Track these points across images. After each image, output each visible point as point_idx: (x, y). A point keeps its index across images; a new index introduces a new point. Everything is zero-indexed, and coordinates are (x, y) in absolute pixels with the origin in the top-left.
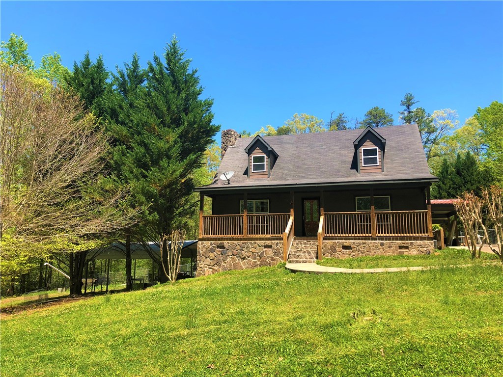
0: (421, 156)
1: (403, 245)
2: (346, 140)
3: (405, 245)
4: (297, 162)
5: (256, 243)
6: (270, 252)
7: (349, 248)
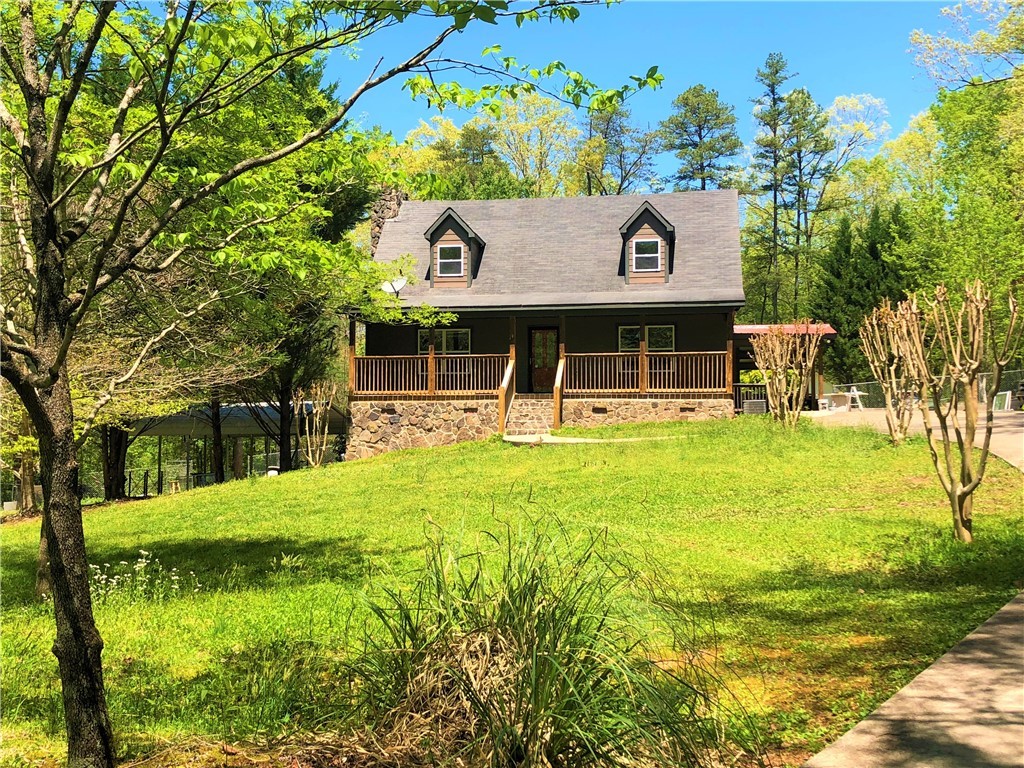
0: (733, 255)
1: (687, 406)
2: (608, 217)
3: (689, 406)
4: (521, 257)
5: (450, 404)
6: (474, 418)
7: (603, 410)
